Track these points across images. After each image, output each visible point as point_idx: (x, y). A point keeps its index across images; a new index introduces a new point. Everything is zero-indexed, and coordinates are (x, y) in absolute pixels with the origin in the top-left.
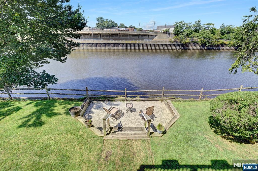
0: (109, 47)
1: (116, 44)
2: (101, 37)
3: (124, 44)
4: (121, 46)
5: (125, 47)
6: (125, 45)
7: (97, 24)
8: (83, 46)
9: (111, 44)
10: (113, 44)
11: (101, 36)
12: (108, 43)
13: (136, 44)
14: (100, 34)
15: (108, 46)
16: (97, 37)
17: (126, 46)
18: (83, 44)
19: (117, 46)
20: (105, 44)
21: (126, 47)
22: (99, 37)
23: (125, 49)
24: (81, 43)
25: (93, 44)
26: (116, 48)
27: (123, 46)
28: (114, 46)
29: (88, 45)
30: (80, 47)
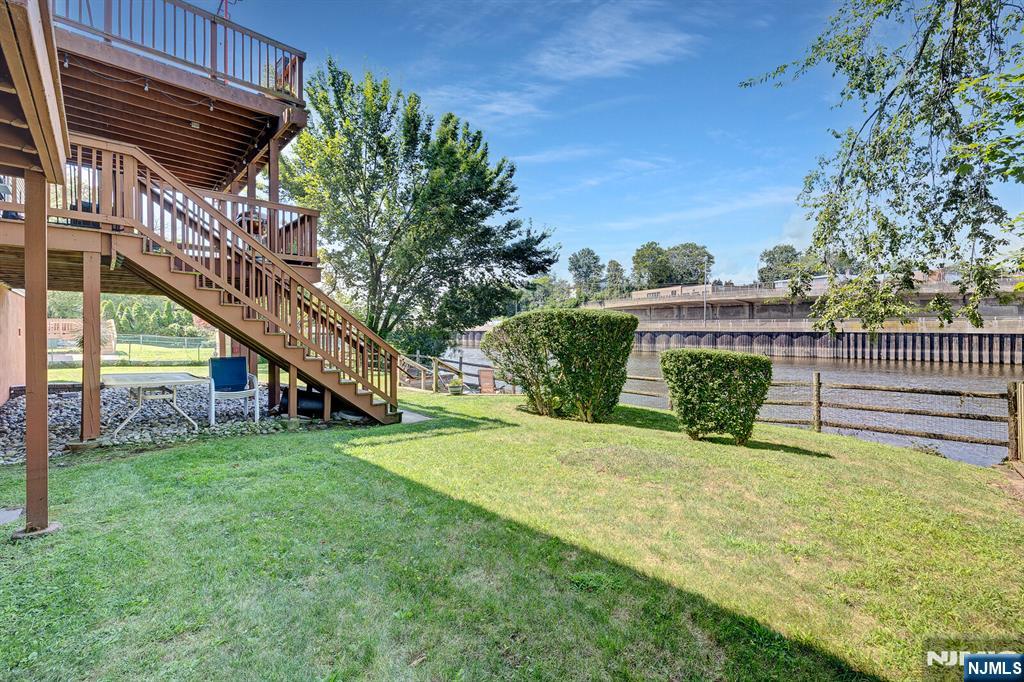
0: (767, 347)
1: (799, 334)
2: (755, 313)
3: (843, 333)
4: (824, 344)
5: (846, 350)
6: (845, 338)
8: (668, 342)
9: (778, 334)
10: (786, 333)
11: (755, 309)
12: (765, 333)
13: (914, 335)
14: (751, 304)
15: (762, 343)
16: (738, 313)
17: (852, 343)
18: (670, 334)
19: (803, 345)
20: (750, 334)
21: (852, 350)
22: (744, 313)
23: (846, 356)
24: (663, 333)
25: (701, 334)
26: (799, 350)
27: (835, 345)
28: (791, 344)
29: (686, 339)
30: (657, 345)
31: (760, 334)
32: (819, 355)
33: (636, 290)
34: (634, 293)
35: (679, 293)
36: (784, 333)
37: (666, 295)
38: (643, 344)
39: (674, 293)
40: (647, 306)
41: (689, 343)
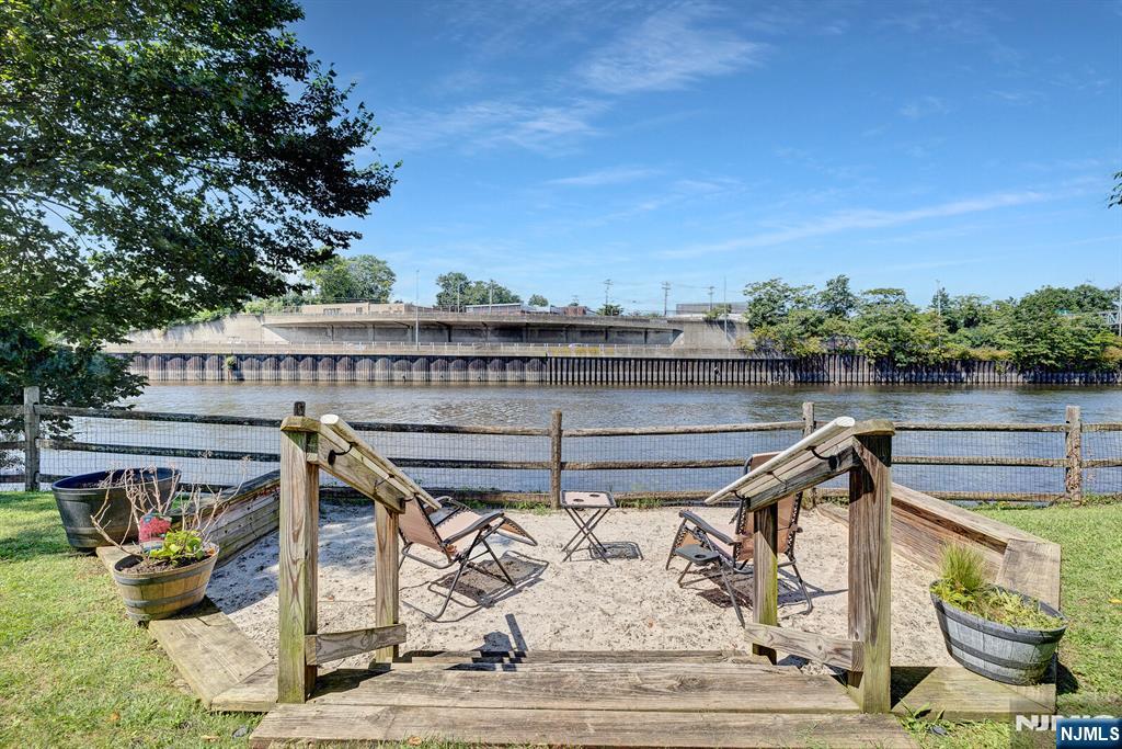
0: (482, 372)
1: (511, 358)
2: (453, 335)
3: (547, 358)
4: (532, 368)
5: (548, 373)
6: (548, 363)
7: (439, 296)
8: (372, 368)
9: (492, 358)
10: (500, 358)
11: (454, 332)
12: (479, 358)
13: (596, 359)
14: (448, 327)
15: (477, 368)
17: (553, 367)
18: (374, 358)
19: (514, 369)
20: (465, 359)
21: (553, 373)
23: (548, 379)
24: (365, 357)
25: (414, 359)
26: (511, 375)
27: (541, 369)
28: (503, 368)
29: (395, 365)
30: (358, 372)
31: (476, 358)
32: (528, 379)
33: (307, 303)
34: (304, 307)
35: (365, 310)
36: (497, 357)
37: (348, 312)
38: (338, 372)
39: (360, 310)
40: (328, 323)
41: (399, 369)
